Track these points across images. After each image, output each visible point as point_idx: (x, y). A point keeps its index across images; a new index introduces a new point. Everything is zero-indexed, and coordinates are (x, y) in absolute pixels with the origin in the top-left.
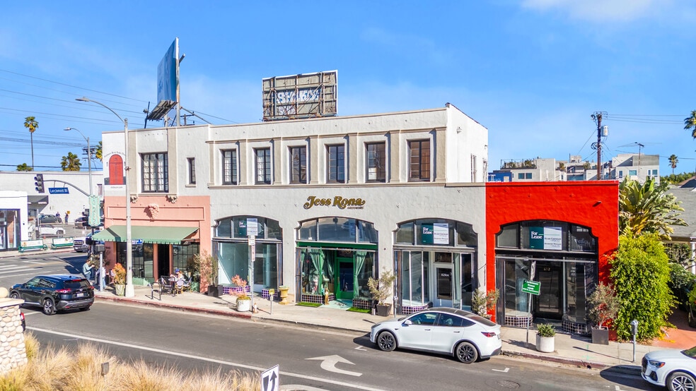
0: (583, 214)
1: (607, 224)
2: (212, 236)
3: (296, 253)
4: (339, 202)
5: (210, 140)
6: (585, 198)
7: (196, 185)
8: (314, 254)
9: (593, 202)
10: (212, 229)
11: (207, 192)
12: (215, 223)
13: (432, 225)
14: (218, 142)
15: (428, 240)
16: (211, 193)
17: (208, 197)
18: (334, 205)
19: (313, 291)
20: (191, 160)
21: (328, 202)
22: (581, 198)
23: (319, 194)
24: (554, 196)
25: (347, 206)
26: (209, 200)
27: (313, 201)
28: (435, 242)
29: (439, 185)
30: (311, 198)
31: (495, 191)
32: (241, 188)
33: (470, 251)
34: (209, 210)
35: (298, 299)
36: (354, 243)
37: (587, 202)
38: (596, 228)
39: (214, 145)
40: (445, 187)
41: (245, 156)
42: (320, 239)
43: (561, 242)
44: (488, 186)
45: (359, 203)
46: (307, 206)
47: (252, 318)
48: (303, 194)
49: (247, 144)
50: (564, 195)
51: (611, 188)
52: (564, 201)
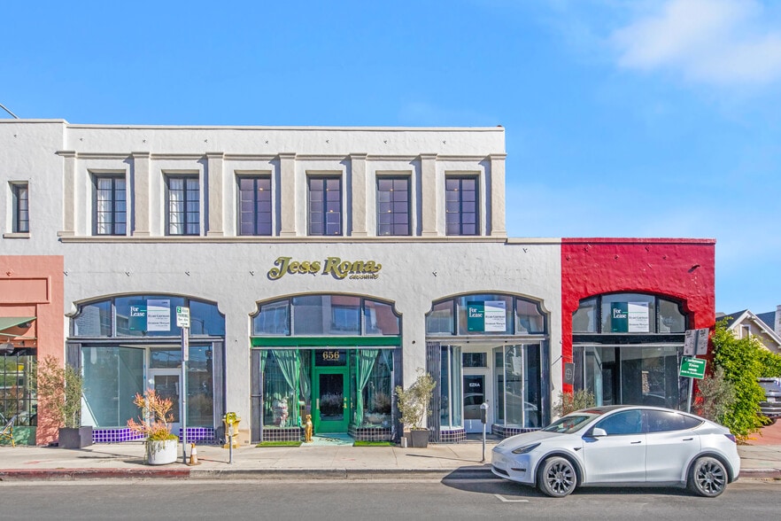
0: (677, 282)
1: (704, 295)
2: (66, 334)
3: (252, 357)
4: (335, 268)
5: (65, 148)
6: (680, 260)
7: (30, 235)
8: (284, 359)
9: (688, 266)
10: (67, 321)
11: (55, 248)
12: (74, 309)
13: (482, 304)
14: (84, 156)
15: (476, 326)
16: (66, 250)
17: (60, 258)
18: (325, 273)
19: (283, 422)
20: (19, 189)
21: (314, 269)
22: (676, 261)
23: (298, 254)
24: (645, 258)
25: (349, 275)
26: (62, 264)
27: (283, 267)
28: (488, 328)
29: (497, 240)
30: (283, 261)
31: (572, 251)
32: (136, 241)
33: (538, 339)
34: (60, 283)
35: (256, 438)
36: (356, 336)
37: (682, 266)
38: (692, 299)
39: (76, 161)
40: (506, 243)
41: (147, 184)
42: (296, 333)
43: (647, 322)
44: (562, 244)
45: (370, 270)
46: (274, 275)
47: (192, 475)
48: (264, 254)
49: (150, 162)
50: (657, 257)
51: (707, 247)
52: (657, 265)
